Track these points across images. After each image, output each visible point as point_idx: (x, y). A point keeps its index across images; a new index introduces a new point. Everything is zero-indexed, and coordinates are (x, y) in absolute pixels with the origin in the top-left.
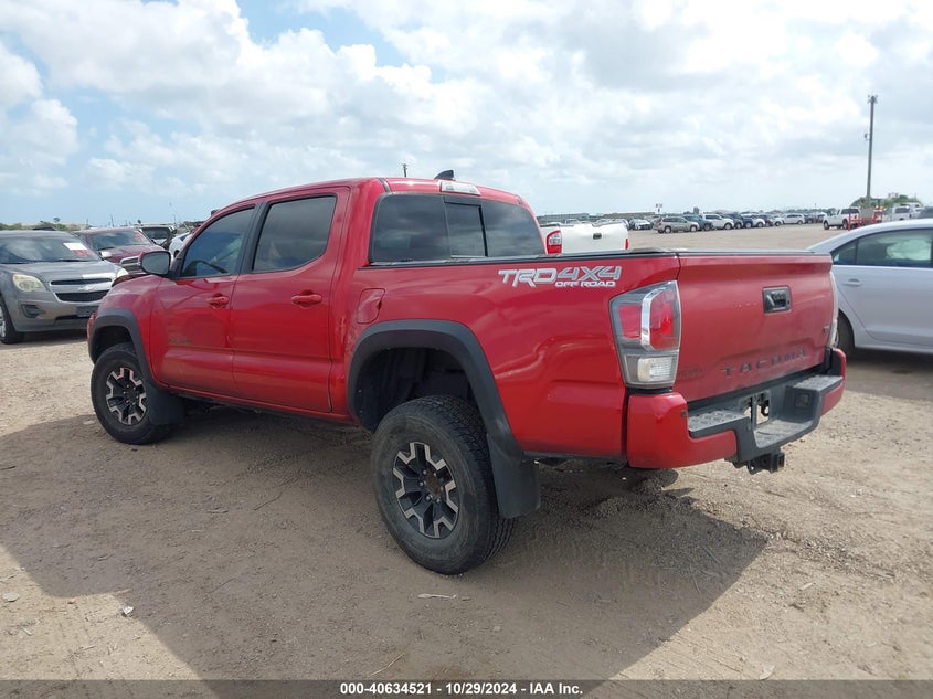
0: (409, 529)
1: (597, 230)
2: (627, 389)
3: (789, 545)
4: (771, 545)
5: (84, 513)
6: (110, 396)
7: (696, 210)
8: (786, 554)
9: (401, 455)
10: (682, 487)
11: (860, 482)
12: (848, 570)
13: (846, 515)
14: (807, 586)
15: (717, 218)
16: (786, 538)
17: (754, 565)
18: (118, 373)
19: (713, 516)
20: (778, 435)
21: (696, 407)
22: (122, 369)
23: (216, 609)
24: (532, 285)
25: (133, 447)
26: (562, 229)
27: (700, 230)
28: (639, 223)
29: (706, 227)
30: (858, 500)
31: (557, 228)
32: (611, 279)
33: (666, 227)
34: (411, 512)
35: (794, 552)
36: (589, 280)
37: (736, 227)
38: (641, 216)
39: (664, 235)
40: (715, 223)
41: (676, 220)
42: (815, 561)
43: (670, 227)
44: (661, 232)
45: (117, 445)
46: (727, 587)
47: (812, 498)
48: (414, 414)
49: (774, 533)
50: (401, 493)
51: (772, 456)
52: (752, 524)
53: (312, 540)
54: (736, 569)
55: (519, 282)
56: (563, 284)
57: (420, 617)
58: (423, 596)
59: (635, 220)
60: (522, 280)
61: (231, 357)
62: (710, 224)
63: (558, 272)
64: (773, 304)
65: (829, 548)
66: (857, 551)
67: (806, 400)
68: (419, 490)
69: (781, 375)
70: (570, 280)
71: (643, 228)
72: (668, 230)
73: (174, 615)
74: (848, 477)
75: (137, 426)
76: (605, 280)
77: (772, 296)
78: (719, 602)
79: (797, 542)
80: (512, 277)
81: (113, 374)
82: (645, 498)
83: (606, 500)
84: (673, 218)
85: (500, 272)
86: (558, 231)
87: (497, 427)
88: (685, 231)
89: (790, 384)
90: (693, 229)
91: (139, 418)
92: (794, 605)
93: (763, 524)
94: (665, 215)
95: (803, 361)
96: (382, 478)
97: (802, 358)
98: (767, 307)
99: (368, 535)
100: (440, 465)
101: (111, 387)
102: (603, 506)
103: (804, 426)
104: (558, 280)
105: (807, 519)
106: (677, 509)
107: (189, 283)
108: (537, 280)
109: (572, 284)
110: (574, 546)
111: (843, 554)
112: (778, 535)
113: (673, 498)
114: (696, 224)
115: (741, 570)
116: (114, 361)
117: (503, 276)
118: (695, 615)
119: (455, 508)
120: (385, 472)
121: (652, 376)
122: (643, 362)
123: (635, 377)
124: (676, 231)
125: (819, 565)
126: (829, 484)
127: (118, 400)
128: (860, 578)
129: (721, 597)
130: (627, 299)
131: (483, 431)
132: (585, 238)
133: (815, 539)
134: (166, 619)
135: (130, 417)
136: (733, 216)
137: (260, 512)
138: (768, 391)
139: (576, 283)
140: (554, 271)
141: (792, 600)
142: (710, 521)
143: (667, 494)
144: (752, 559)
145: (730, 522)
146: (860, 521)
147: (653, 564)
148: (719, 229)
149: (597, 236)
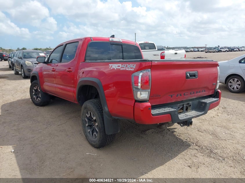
0: (89, 135)
1: (176, 52)
2: (135, 100)
3: (197, 147)
4: (191, 147)
5: (17, 124)
6: (34, 93)
7: (219, 46)
8: (194, 150)
9: (87, 115)
10: (174, 127)
11: (228, 130)
12: (211, 157)
13: (219, 139)
14: (196, 161)
15: (223, 49)
16: (196, 145)
17: (183, 153)
18: (35, 88)
19: (178, 137)
20: (190, 116)
21: (154, 107)
22: (36, 87)
23: (34, 152)
24: (115, 69)
25: (38, 107)
26: (165, 51)
27: (218, 52)
28: (200, 50)
29: (220, 51)
30: (225, 135)
31: (164, 51)
32: (133, 68)
33: (208, 51)
34: (89, 130)
35: (197, 150)
36: (128, 68)
37: (229, 51)
38: (201, 48)
39: (207, 53)
40: (223, 50)
41: (211, 49)
42: (202, 153)
43: (209, 51)
44: (206, 52)
45: (35, 106)
46: (172, 159)
47: (211, 133)
48: (89, 104)
49: (194, 143)
50: (87, 125)
51: (188, 121)
52: (188, 140)
53: (68, 135)
54: (177, 154)
55: (113, 68)
56: (122, 69)
57: (83, 160)
58: (87, 154)
59: (199, 49)
60: (114, 67)
61: (55, 85)
62: (221, 50)
63: (122, 65)
64: (189, 76)
65: (208, 149)
66: (216, 151)
67: (204, 105)
68: (91, 124)
69: (195, 97)
70: (124, 68)
71: (201, 51)
72: (208, 52)
73: (23, 153)
74: (225, 127)
75: (39, 101)
76: (131, 68)
77: (189, 74)
78: (167, 164)
79: (199, 147)
80: (112, 66)
81: (34, 88)
82: (161, 130)
83: (149, 130)
84: (211, 48)
85: (109, 65)
86: (164, 52)
87: (105, 109)
88: (213, 52)
89: (199, 100)
90: (216, 52)
91: (40, 100)
92: (189, 166)
93: (192, 141)
94: (208, 48)
95: (205, 93)
96: (83, 120)
97: (204, 92)
98: (187, 77)
99: (82, 135)
100: (94, 118)
101: (34, 91)
102: (147, 132)
103: (201, 113)
104: (121, 68)
105: (206, 140)
106: (169, 134)
107: (50, 65)
108: (117, 67)
109: (124, 69)
110: (135, 142)
111: (211, 152)
112: (195, 144)
113: (169, 130)
114: (217, 50)
115: (178, 154)
116: (34, 85)
117: (110, 66)
118: (159, 166)
119: (98, 131)
120: (83, 119)
121: (141, 97)
122: (139, 93)
123: (137, 97)
124: (210, 52)
125: (203, 154)
126: (218, 129)
127: (36, 94)
128: (213, 160)
129: (169, 162)
130: (136, 74)
131: (102, 110)
132: (172, 54)
133: (205, 146)
134: (20, 154)
135: (38, 99)
136: (228, 48)
137: (59, 127)
138: (190, 102)
139: (125, 69)
140: (121, 65)
141: (189, 165)
142: (177, 138)
143: (168, 129)
144: (183, 151)
145: (183, 139)
146: (222, 142)
147: (154, 150)
148: (224, 52)
149: (176, 54)
